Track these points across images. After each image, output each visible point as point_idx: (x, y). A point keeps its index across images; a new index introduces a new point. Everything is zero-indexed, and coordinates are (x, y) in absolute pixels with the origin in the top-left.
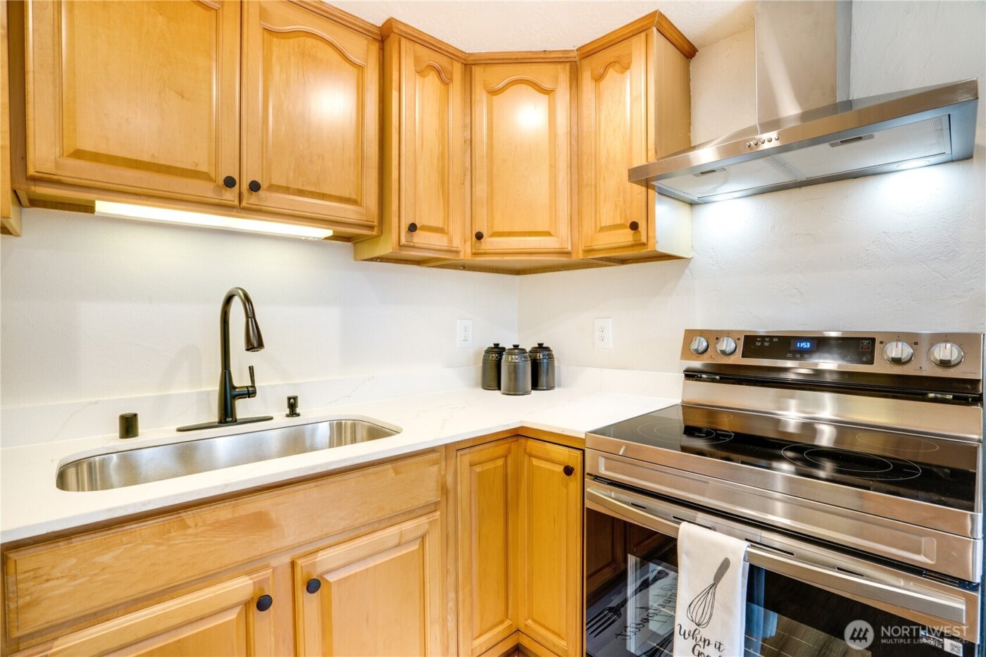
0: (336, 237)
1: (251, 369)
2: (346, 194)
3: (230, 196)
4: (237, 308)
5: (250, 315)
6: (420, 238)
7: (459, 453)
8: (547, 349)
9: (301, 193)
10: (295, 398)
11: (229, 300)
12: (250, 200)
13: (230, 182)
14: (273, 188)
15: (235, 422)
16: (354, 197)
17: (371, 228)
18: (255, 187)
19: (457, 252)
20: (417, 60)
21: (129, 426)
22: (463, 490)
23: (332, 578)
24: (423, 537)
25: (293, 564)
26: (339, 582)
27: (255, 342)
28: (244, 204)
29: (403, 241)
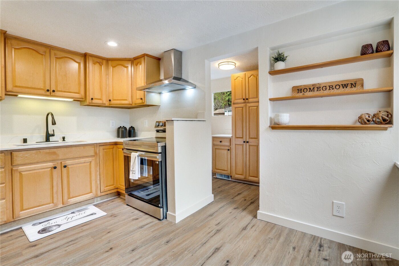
0: (74, 100)
1: (53, 130)
2: (76, 92)
3: (48, 93)
4: (50, 117)
5: (53, 118)
6: (94, 101)
7: (100, 146)
8: (133, 127)
9: (65, 92)
10: (64, 137)
11: (48, 115)
12: (53, 94)
13: (48, 91)
14: (58, 91)
15: (49, 141)
16: (78, 92)
17: (83, 99)
18: (54, 91)
19: (105, 104)
20: (93, 61)
21: (25, 141)
22: (101, 154)
23: (69, 166)
24: (91, 162)
25: (61, 163)
26: (71, 167)
27: (54, 123)
28: (51, 95)
29: (90, 102)
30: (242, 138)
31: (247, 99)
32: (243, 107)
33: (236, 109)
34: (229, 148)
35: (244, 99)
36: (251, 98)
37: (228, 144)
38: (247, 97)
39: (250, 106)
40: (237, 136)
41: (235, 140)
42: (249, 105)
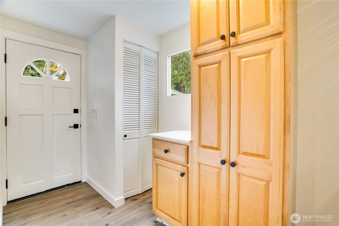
30: (217, 149)
31: (233, 35)
32: (219, 62)
33: (202, 68)
34: (184, 170)
35: (223, 38)
36: (245, 31)
37: (182, 159)
38: (233, 29)
39: (239, 54)
40: (204, 143)
41: (198, 153)
42: (237, 52)
